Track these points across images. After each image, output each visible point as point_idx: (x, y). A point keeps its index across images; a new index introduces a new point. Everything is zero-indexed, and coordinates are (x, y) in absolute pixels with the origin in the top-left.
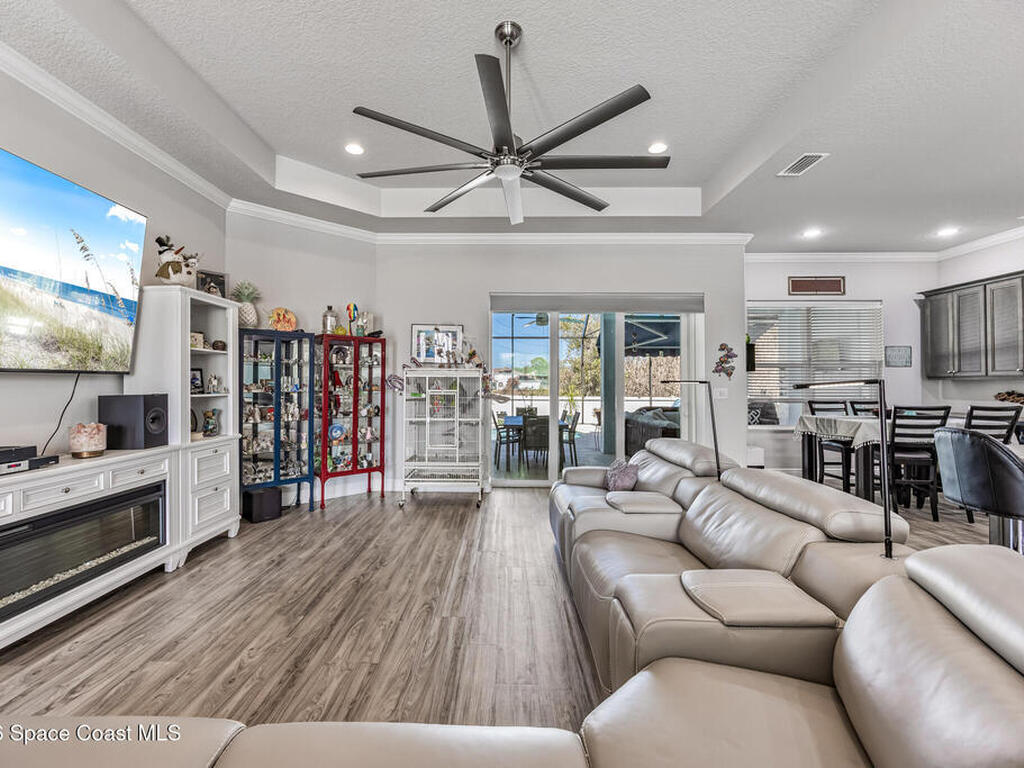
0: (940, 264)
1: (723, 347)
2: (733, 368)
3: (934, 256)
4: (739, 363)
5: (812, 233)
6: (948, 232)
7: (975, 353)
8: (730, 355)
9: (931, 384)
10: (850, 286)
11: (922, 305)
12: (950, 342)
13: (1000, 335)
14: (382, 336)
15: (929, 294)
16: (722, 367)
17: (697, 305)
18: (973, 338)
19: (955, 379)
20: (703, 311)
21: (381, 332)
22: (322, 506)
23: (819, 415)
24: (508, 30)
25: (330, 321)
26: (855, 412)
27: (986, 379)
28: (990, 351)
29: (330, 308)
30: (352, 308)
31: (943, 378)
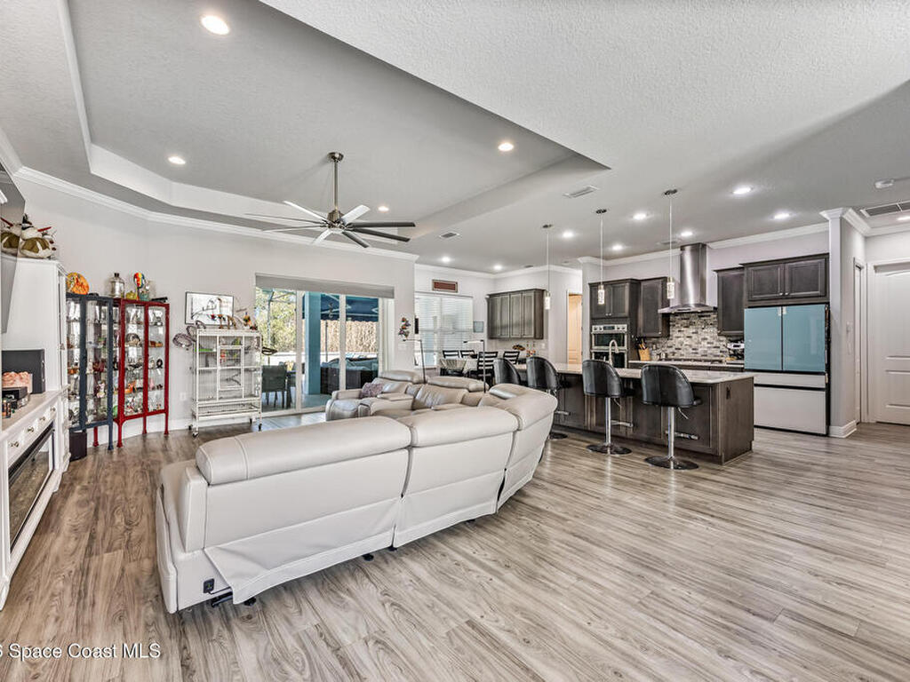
0: (495, 281)
1: (403, 320)
2: (408, 332)
3: (492, 276)
4: (411, 329)
5: (446, 260)
6: (498, 267)
7: (506, 327)
8: (407, 325)
9: (491, 341)
10: (459, 288)
11: (488, 300)
12: (498, 322)
13: (515, 319)
14: (167, 302)
15: (491, 296)
16: (403, 332)
17: (390, 293)
18: (506, 321)
19: (500, 339)
20: (393, 298)
21: (166, 298)
22: (120, 445)
23: (447, 357)
24: (337, 156)
25: (118, 286)
26: (462, 356)
27: (510, 339)
28: (511, 326)
29: (117, 275)
30: (140, 276)
31: (495, 338)
